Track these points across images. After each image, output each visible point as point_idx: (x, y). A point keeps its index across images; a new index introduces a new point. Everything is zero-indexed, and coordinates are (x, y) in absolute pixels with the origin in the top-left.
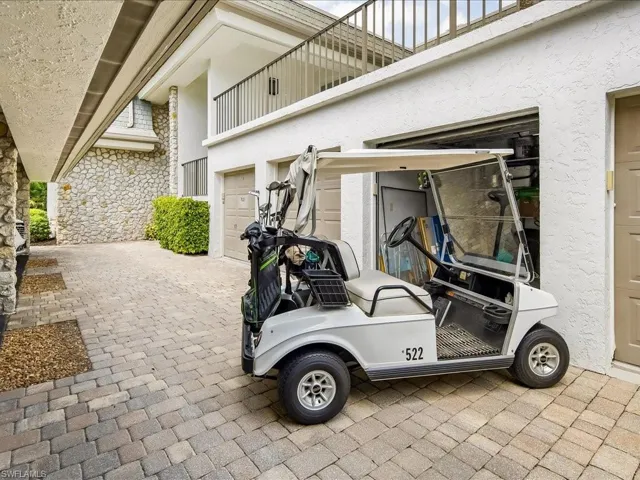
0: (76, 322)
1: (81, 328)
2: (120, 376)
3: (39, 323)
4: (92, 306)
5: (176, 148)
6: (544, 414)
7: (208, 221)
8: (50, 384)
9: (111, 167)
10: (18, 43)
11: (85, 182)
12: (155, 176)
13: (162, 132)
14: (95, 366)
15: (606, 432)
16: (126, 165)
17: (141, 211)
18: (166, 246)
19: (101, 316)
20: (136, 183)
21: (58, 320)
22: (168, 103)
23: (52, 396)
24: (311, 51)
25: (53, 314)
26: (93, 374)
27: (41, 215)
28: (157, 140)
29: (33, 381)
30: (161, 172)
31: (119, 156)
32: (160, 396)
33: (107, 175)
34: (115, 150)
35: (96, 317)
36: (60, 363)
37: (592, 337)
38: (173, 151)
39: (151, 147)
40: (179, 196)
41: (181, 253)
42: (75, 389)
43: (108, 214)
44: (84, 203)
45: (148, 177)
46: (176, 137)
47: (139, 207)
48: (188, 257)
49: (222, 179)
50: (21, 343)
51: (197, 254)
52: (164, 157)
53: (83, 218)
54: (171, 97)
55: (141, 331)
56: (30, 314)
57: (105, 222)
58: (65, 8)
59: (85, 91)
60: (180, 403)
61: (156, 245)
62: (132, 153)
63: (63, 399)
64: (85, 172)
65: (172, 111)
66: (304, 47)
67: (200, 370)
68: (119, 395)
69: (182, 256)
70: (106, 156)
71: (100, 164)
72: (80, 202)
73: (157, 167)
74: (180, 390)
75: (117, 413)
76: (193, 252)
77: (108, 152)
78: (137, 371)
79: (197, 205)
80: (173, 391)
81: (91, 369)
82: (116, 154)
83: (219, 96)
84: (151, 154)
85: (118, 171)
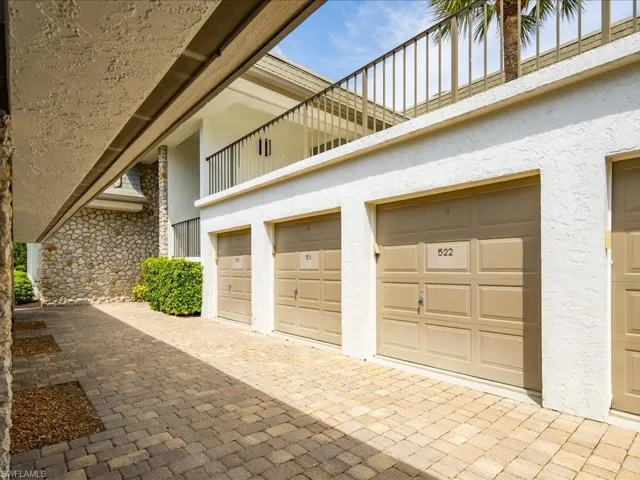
0: (78, 384)
1: (85, 389)
2: (136, 435)
3: (39, 386)
4: (92, 367)
5: (166, 209)
6: (554, 460)
7: (201, 282)
8: (64, 445)
9: (97, 227)
10: (55, 95)
11: (71, 242)
12: (143, 237)
13: (150, 192)
14: (107, 426)
15: (614, 475)
16: (113, 225)
17: (130, 273)
18: (157, 308)
19: (103, 378)
20: (123, 244)
21: (59, 382)
22: (157, 163)
23: (69, 457)
24: (309, 114)
25: (52, 377)
26: (107, 434)
27: (22, 276)
28: (145, 200)
29: (45, 442)
30: (149, 233)
31: (106, 217)
32: (180, 454)
33: (93, 235)
34: (101, 210)
35: (98, 378)
36: (70, 424)
37: (592, 387)
38: (164, 212)
39: (139, 208)
40: (170, 259)
41: (173, 314)
42: (91, 449)
43: (94, 276)
44: (69, 264)
45: (136, 237)
46: (166, 198)
47: (127, 267)
48: (182, 319)
49: (215, 240)
50: (26, 406)
51: (190, 315)
52: (151, 218)
53: (70, 280)
54: (160, 157)
55: (148, 391)
56: (28, 376)
57: (91, 284)
58: (118, 61)
59: (107, 146)
60: (202, 460)
61: (146, 307)
62: (120, 214)
63: (81, 459)
64: (70, 232)
65: (161, 170)
66: (302, 108)
67: (215, 428)
68: (137, 453)
69: (174, 317)
70: (92, 216)
71: (87, 225)
72: (65, 263)
73: (145, 228)
74: (200, 447)
75: (140, 471)
76: (186, 313)
77: (95, 213)
78: (151, 430)
79: (190, 266)
80: (194, 448)
81: (103, 429)
82: (102, 215)
83: (212, 156)
84: (138, 214)
85: (105, 232)
